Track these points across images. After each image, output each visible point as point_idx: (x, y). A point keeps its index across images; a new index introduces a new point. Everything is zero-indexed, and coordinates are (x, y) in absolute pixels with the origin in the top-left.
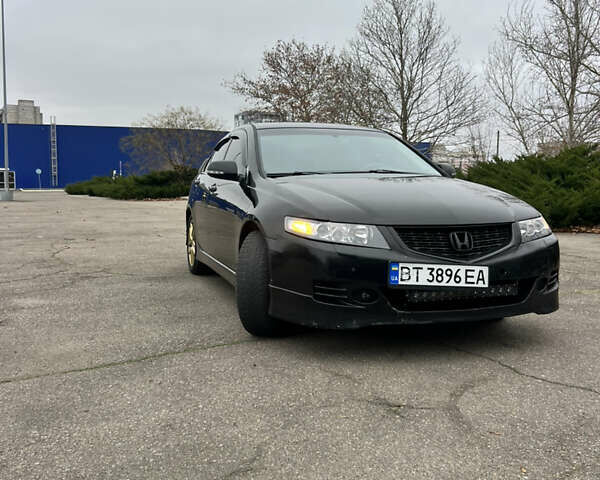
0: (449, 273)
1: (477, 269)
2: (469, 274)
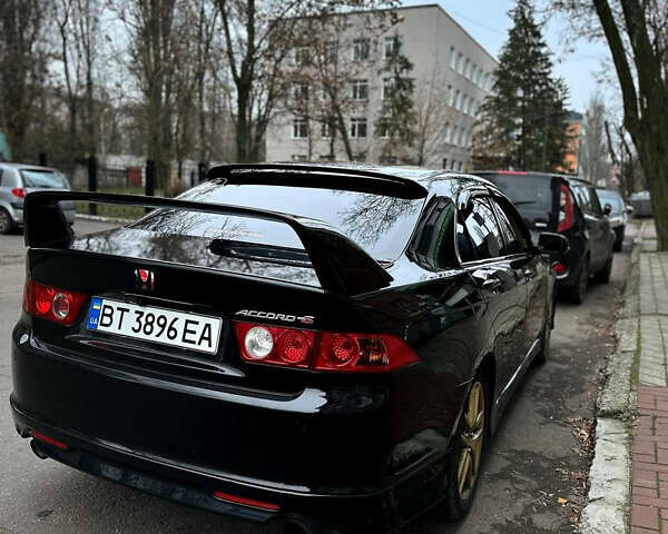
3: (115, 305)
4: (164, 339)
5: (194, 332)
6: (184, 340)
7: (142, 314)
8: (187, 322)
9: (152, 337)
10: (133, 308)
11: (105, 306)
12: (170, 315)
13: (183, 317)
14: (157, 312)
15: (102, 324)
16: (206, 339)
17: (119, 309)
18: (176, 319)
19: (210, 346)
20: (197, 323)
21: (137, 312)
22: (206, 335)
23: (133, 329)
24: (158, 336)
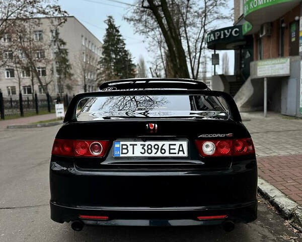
3: (128, 143)
4: (159, 154)
5: (175, 149)
6: (170, 153)
7: (144, 145)
8: (170, 145)
9: (153, 155)
10: (139, 143)
11: (122, 145)
12: (160, 143)
13: (167, 143)
14: (153, 143)
15: (122, 153)
16: (181, 151)
17: (130, 145)
18: (164, 145)
19: (184, 153)
20: (175, 145)
21: (141, 145)
22: (181, 149)
23: (141, 153)
24: (155, 154)
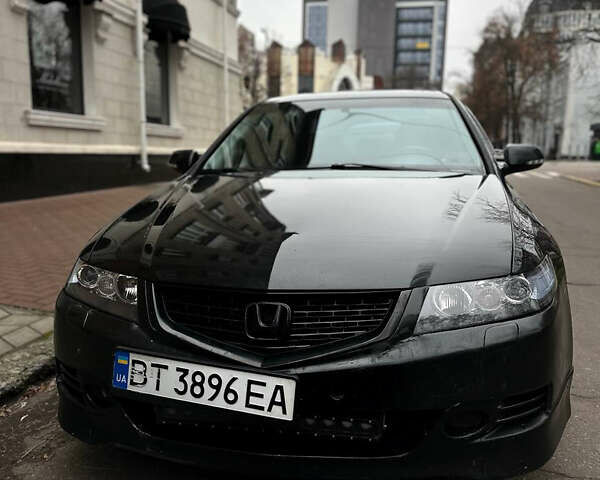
0: (215, 382)
1: (272, 382)
2: (255, 389)
